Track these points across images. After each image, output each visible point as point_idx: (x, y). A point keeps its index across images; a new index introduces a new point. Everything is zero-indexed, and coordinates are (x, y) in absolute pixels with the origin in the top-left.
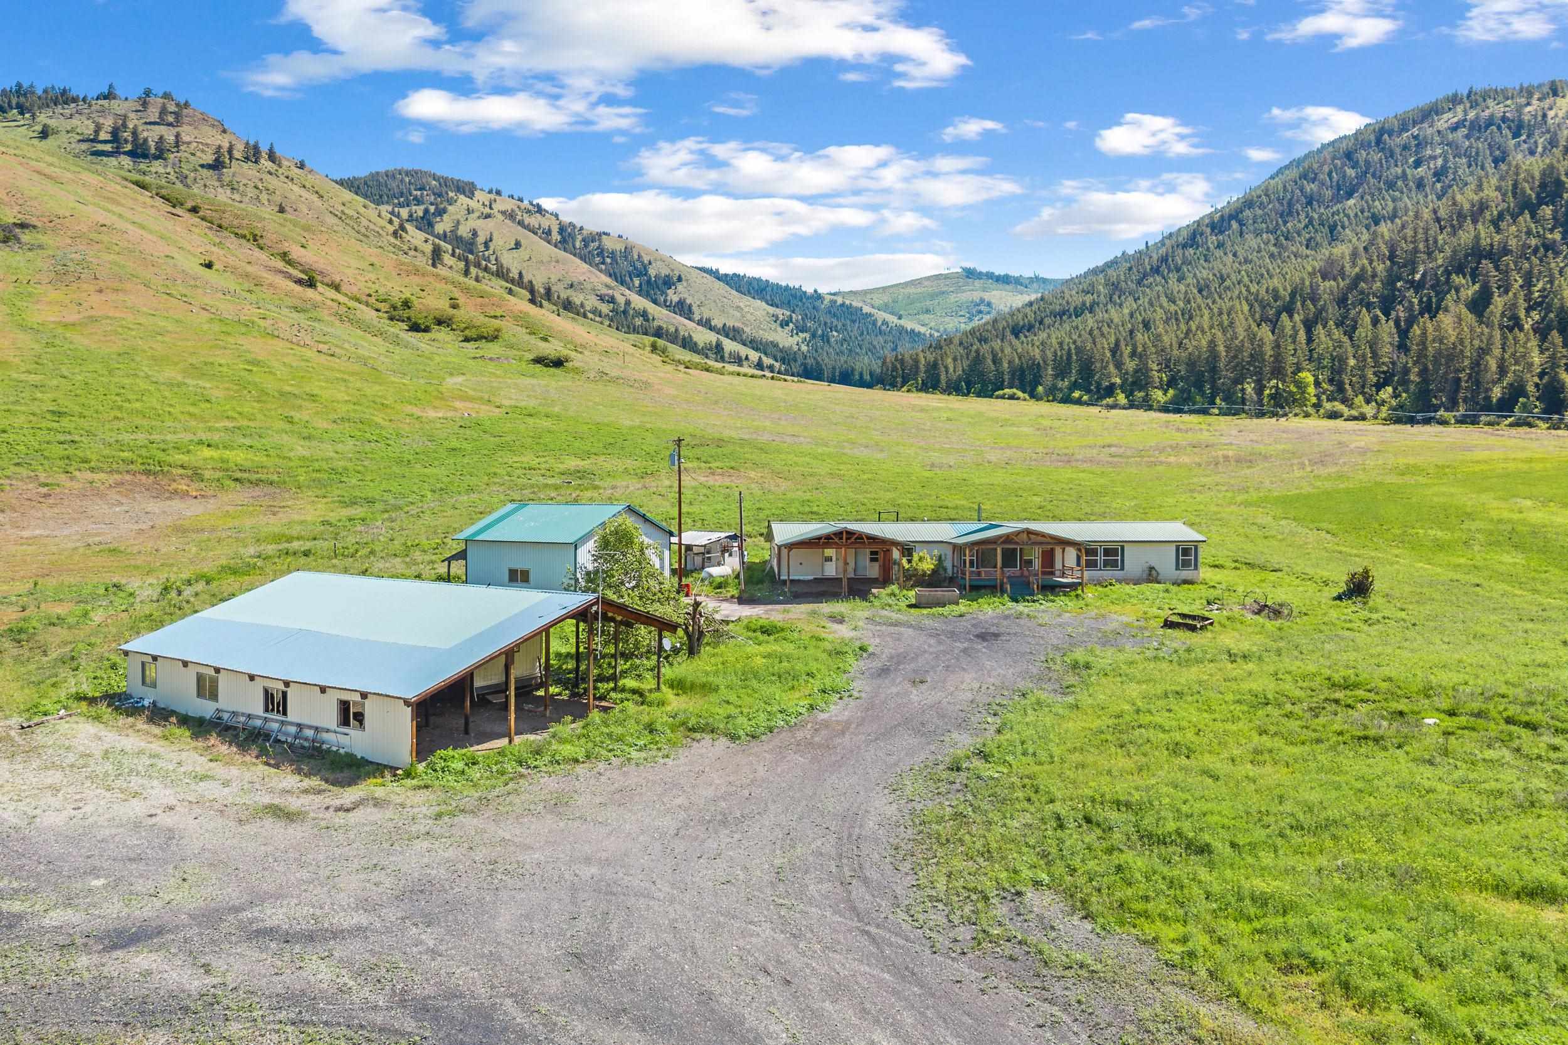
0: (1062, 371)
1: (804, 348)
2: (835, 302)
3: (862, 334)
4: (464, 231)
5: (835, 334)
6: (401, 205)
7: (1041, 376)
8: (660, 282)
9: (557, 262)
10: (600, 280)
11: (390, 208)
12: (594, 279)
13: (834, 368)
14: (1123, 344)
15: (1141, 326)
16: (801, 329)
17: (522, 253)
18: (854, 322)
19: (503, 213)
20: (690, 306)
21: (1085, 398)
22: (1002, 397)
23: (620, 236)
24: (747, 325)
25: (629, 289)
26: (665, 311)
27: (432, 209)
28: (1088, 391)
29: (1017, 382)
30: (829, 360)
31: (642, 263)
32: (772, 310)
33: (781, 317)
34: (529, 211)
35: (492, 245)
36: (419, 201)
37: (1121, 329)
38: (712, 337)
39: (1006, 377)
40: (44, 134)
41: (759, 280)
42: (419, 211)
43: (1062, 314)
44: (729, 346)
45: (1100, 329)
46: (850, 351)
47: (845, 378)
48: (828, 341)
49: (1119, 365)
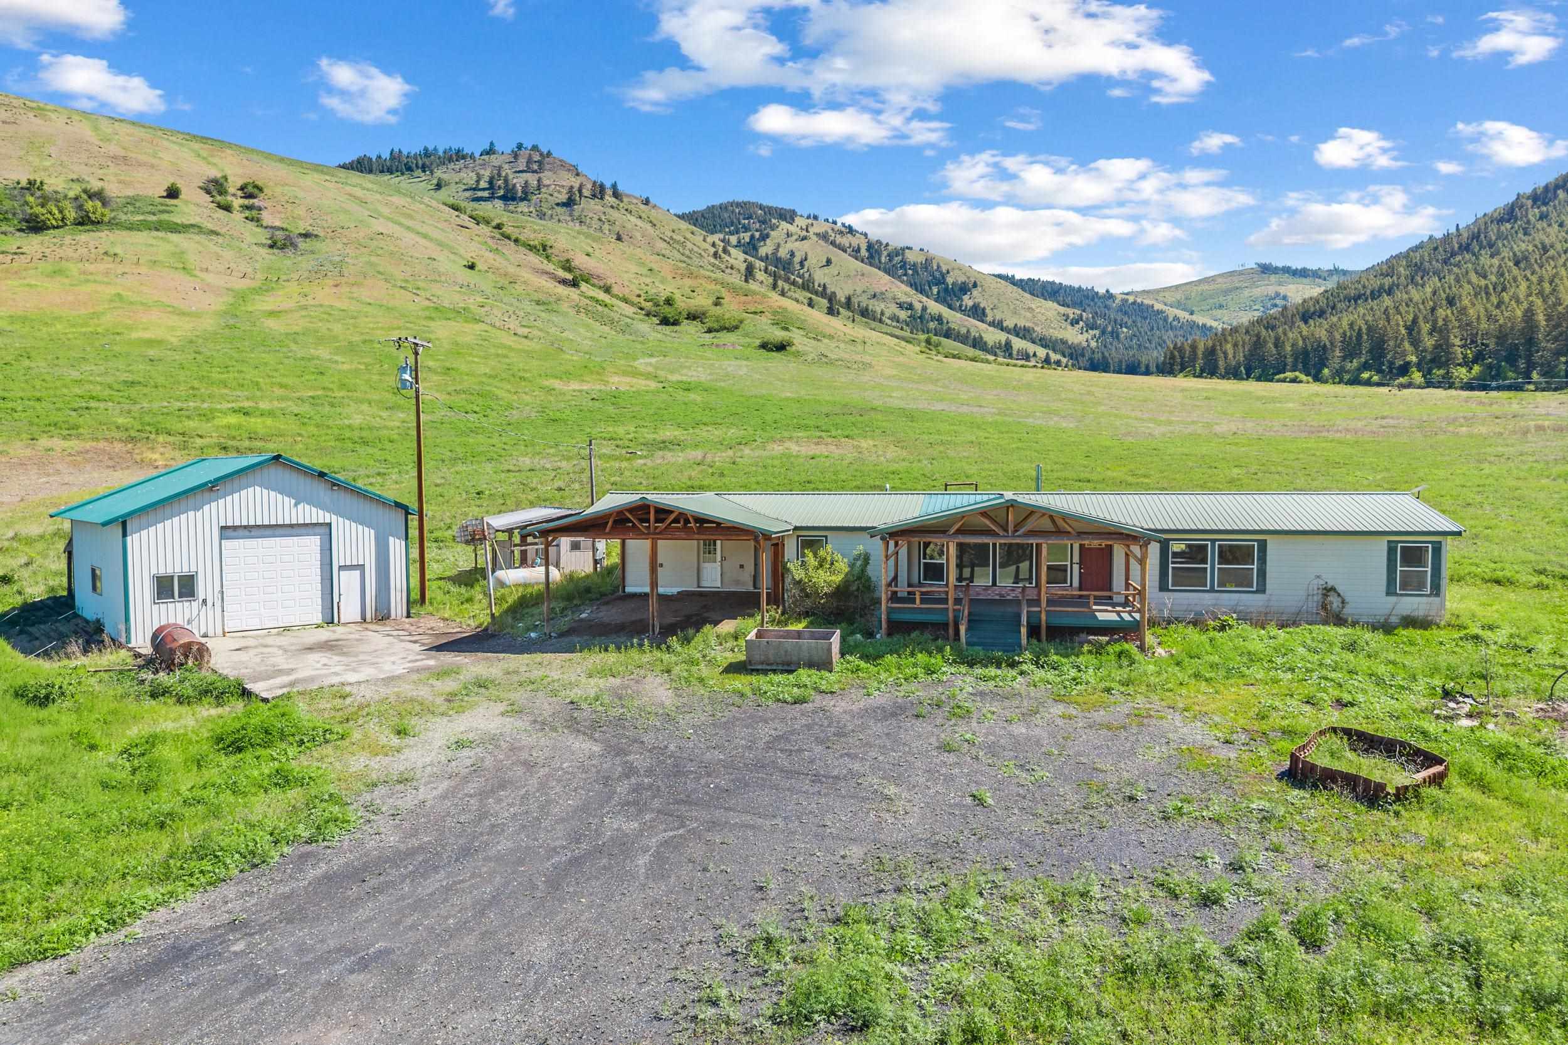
0: (1350, 353)
1: (1093, 344)
2: (1127, 300)
3: (1152, 329)
4: (783, 253)
5: (1125, 330)
6: (731, 233)
7: (1327, 359)
8: (956, 289)
9: (863, 275)
10: (902, 291)
11: (721, 236)
12: (894, 289)
13: (1121, 361)
14: (1421, 320)
15: (1444, 302)
16: (1091, 326)
17: (833, 270)
18: (1145, 318)
19: (817, 235)
20: (984, 309)
21: (1376, 378)
22: (1284, 381)
23: (922, 250)
24: (1037, 325)
25: (928, 297)
26: (959, 315)
27: (757, 234)
28: (1379, 371)
29: (1300, 366)
30: (1115, 353)
31: (941, 273)
32: (1062, 310)
33: (1072, 316)
34: (841, 233)
35: (806, 264)
36: (746, 229)
37: (1421, 307)
38: (1002, 337)
39: (1289, 360)
40: (439, 187)
41: (1053, 283)
42: (746, 237)
43: (1356, 298)
44: (1018, 344)
45: (1397, 308)
46: (1140, 346)
47: (1132, 369)
48: (1118, 337)
49: (1415, 343)
